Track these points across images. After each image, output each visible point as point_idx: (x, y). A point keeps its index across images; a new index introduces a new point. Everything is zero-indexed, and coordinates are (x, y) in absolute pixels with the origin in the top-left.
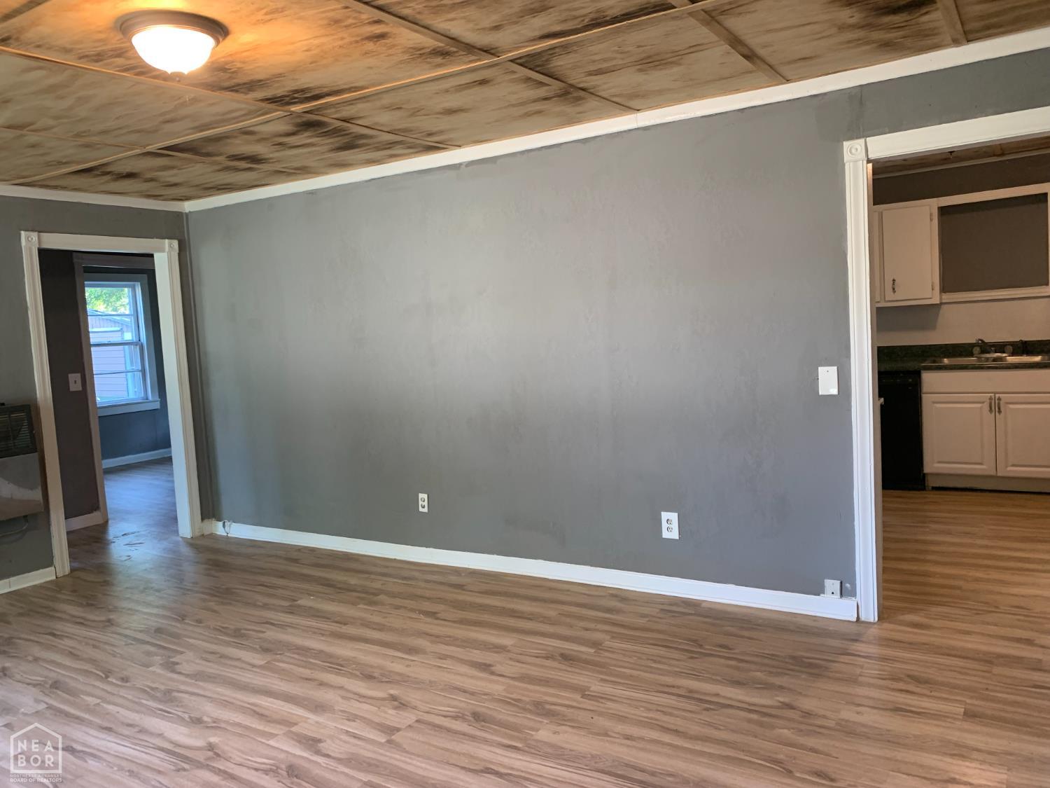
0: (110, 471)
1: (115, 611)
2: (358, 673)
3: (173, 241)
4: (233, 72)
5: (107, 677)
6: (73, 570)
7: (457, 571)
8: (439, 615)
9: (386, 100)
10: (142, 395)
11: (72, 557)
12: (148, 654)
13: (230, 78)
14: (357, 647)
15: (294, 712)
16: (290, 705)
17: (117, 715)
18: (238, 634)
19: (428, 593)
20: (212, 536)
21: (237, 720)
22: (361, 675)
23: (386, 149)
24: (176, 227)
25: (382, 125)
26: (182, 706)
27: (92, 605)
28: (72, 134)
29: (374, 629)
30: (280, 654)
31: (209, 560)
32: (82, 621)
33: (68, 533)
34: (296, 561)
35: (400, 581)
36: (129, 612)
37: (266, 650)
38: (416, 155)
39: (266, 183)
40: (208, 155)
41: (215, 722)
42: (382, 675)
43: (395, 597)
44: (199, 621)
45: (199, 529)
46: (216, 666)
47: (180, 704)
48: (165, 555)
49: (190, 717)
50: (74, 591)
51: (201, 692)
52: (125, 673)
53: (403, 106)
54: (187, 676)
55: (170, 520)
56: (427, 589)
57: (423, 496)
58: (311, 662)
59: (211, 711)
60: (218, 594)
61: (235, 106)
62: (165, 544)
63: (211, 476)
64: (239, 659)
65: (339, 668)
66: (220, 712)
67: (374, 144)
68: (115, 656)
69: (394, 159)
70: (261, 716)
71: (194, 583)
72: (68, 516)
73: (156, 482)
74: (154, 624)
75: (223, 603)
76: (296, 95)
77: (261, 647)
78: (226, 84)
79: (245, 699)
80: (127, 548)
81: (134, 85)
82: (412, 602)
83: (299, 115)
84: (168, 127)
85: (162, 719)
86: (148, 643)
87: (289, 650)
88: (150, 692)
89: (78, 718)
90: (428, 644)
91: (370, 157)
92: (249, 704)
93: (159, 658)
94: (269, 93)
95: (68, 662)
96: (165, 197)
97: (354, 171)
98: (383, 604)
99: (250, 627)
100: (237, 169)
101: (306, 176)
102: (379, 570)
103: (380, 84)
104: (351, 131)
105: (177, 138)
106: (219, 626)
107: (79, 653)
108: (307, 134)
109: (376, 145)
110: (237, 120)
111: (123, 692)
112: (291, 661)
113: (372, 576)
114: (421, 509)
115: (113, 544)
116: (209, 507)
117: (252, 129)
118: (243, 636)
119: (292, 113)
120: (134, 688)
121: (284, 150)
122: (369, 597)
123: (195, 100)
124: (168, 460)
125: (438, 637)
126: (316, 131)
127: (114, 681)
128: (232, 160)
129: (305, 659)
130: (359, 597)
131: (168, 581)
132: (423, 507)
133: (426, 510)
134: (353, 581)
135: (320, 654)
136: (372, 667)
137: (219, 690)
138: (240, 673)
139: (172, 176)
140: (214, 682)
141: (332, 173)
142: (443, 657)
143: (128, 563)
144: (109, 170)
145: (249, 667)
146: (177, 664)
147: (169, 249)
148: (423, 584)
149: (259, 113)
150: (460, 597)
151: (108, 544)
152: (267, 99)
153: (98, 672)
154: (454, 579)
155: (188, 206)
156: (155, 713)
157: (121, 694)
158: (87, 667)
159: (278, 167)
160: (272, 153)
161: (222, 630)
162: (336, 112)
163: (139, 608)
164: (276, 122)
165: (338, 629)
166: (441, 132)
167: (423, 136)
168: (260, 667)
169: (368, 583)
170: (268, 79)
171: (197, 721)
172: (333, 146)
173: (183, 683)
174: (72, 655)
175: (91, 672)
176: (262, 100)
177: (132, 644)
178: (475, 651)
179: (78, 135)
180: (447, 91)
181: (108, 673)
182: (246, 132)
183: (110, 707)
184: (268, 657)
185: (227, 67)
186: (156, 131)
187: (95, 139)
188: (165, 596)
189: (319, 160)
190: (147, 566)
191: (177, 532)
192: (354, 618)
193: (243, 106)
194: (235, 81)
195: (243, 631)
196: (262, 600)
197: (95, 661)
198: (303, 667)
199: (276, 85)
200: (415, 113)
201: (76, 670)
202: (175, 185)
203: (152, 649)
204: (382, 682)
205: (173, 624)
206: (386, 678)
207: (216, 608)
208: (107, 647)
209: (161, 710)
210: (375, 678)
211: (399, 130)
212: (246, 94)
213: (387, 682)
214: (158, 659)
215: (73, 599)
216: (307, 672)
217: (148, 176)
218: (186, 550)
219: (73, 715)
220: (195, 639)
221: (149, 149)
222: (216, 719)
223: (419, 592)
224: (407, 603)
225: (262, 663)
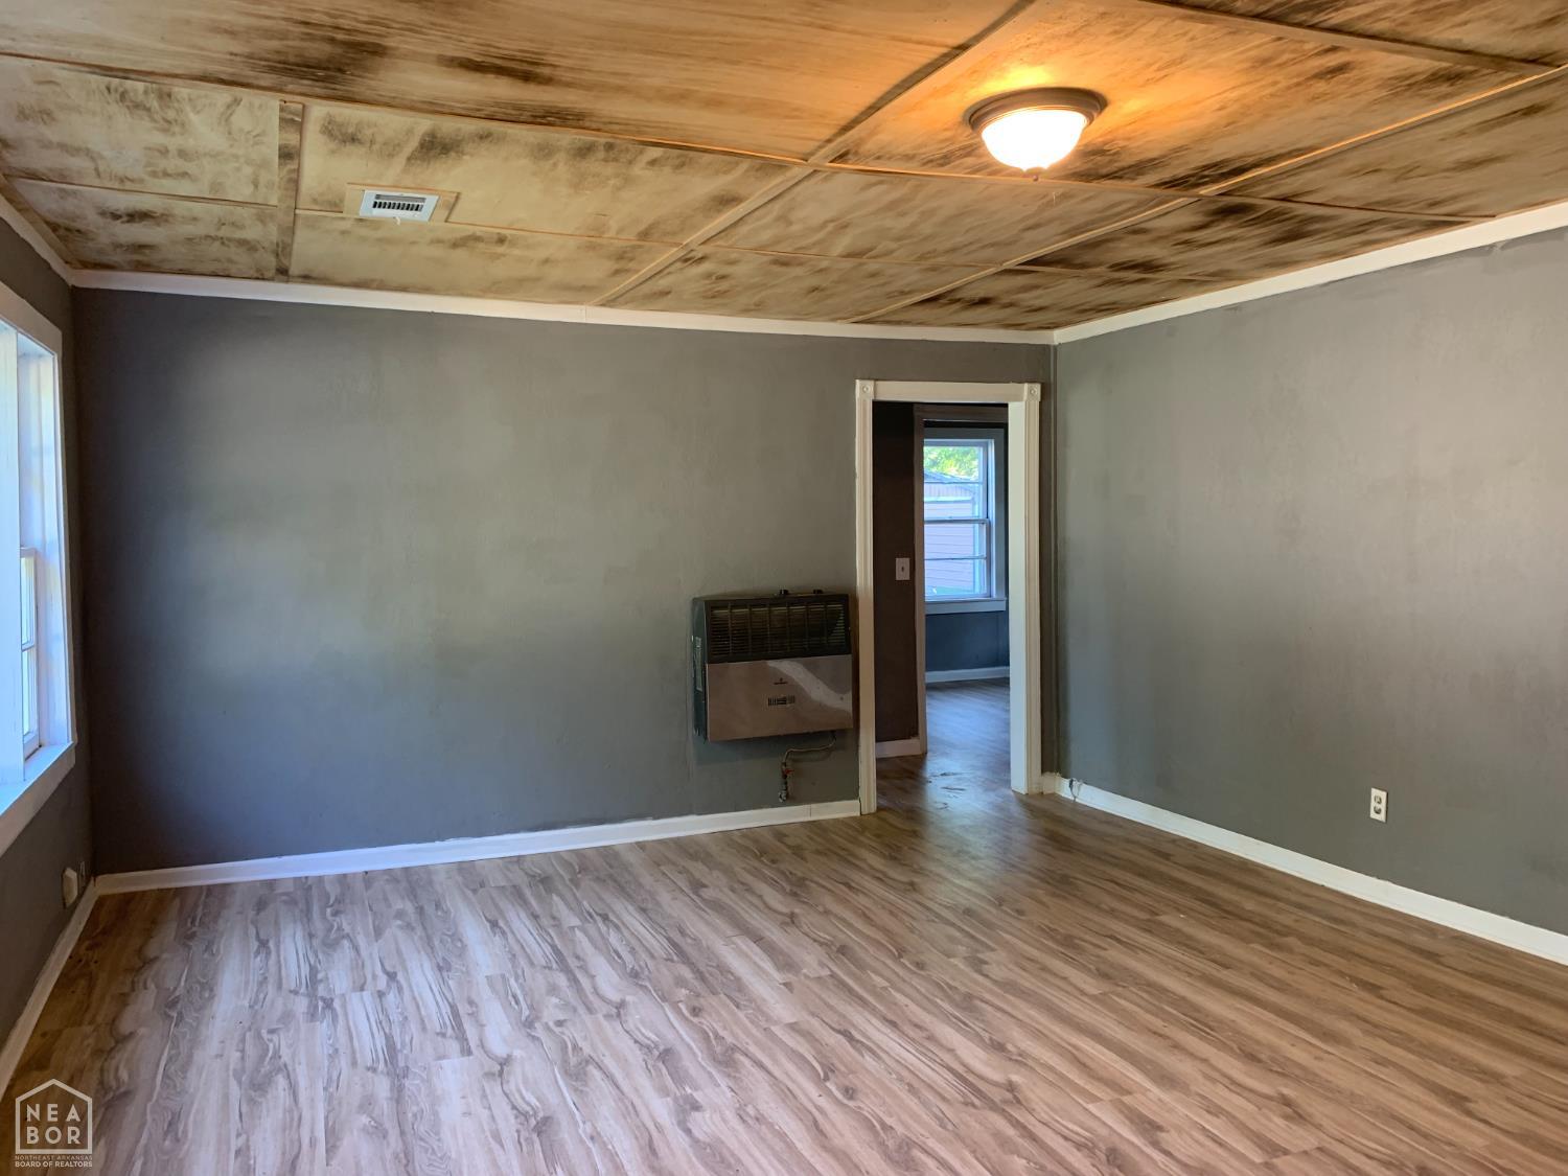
0: (934, 688)
1: (919, 873)
2: (1235, 1047)
3: (1033, 385)
4: (1115, 154)
5: (900, 956)
6: (880, 809)
7: (1431, 929)
8: (1383, 992)
9: (1354, 160)
10: (985, 591)
11: (881, 791)
12: (952, 939)
13: (1110, 162)
14: (1238, 1006)
15: (1128, 1074)
16: (1124, 1063)
17: (905, 1008)
18: (1068, 942)
19: (1371, 953)
20: (1055, 798)
21: (1051, 1063)
22: (1238, 1051)
23: (1358, 233)
24: (1038, 366)
25: (1348, 199)
26: (983, 1021)
27: (895, 859)
28: (915, 256)
29: (1272, 987)
30: (1124, 987)
31: (1046, 830)
32: (881, 876)
33: (879, 760)
34: (1166, 856)
35: (1325, 922)
36: (937, 878)
37: (1103, 976)
38: (1411, 237)
39: (1168, 297)
40: (1083, 266)
41: (1020, 1055)
42: (1273, 1060)
43: (1312, 945)
44: (1020, 912)
45: (1039, 784)
46: (1033, 980)
47: (981, 1018)
48: (990, 812)
49: (991, 1039)
50: (878, 836)
51: (1009, 1009)
52: (923, 958)
53: (1383, 167)
54: (995, 982)
55: (1000, 766)
56: (1370, 945)
57: (1378, 795)
58: (1162, 1009)
59: (1020, 1040)
60: (1051, 881)
61: (1117, 197)
62: (992, 797)
63: (1058, 711)
64: (1065, 979)
65: (1208, 1031)
66: (1029, 1043)
67: (1335, 228)
68: (912, 932)
69: (1370, 248)
70: (1083, 1066)
71: (1019, 857)
72: (878, 739)
73: (992, 711)
74: (964, 902)
75: (1054, 895)
76: (1206, 173)
77: (1098, 970)
78: (1104, 171)
79: (1065, 1036)
80: (946, 792)
81: (987, 187)
82: (1342, 961)
83: (1210, 199)
84: (1030, 236)
85: (957, 1031)
86: (953, 925)
87: (1137, 984)
88: (946, 990)
89: (861, 998)
90: (1360, 1034)
91: (1328, 249)
92: (1070, 1044)
93: (964, 948)
94: (1166, 174)
95: (859, 924)
96: (1030, 325)
97: (1305, 270)
98: (1290, 951)
99: (1087, 937)
100: (1122, 282)
101: (1225, 284)
102: (1294, 897)
103: (1342, 139)
104: (1295, 213)
105: (1042, 248)
106: (1047, 926)
107: (872, 917)
108: (1224, 225)
109: (1339, 230)
110: (1121, 216)
111: (915, 981)
112: (1138, 1001)
113: (1281, 904)
114: (1373, 815)
115: (929, 785)
116: (1053, 755)
117: (1143, 226)
118: (1075, 947)
119: (1201, 198)
120: (928, 979)
121: (1191, 250)
122: (1271, 935)
123: (1065, 196)
124: (1004, 683)
125: (1376, 1026)
126: (1241, 218)
127: (907, 963)
128: (1116, 271)
129: (1157, 1003)
130: (1253, 932)
131: (990, 848)
132: (1378, 812)
133: (1381, 817)
134: (1250, 905)
135: (1180, 1002)
136: (1258, 1042)
137: (1032, 1012)
138: (1065, 999)
139: (1036, 298)
140: (1025, 1000)
141: (1268, 276)
142: (1382, 1062)
143: (943, 814)
144: (958, 297)
145: (1077, 993)
146: (986, 963)
147: (1028, 398)
148: (1362, 935)
149: (1152, 203)
150: (1430, 974)
151: (924, 784)
152: (1165, 183)
153: (891, 948)
154: (1421, 940)
155: (1059, 337)
156: (950, 1020)
157: (913, 983)
158: (879, 936)
159: (1184, 274)
160: (1172, 256)
161: (1050, 933)
162: (1270, 189)
163: (949, 876)
164: (1178, 212)
165: (1214, 972)
166: (1454, 198)
167: (1421, 208)
168: (1094, 998)
169: (1272, 914)
170: (1164, 156)
171: (998, 1047)
172: (1267, 238)
173: (990, 991)
174: (865, 917)
175: (883, 945)
176: (1157, 185)
177: (933, 921)
178: (1442, 1068)
179: (922, 257)
180: (1462, 133)
181: (901, 952)
182: (1136, 231)
183: (899, 996)
184: (1106, 987)
185: (1106, 148)
186: (1015, 242)
187: (941, 260)
188: (982, 867)
189: (1245, 260)
190: (967, 822)
191: (1007, 783)
192: (1241, 962)
193: (1130, 196)
194: (1116, 165)
195: (1077, 941)
196: (1109, 902)
197: (888, 931)
198: (1153, 1014)
199: (1176, 162)
200: (1405, 174)
201: (868, 938)
202: (1040, 309)
203: (957, 934)
204: (1271, 1070)
205: (988, 907)
206: (1279, 1067)
207: (1045, 899)
208: (905, 917)
209: (956, 1018)
210: (1259, 1061)
211: (1378, 203)
212: (1133, 179)
213: (1277, 1072)
214: (962, 949)
215: (874, 844)
216: (1157, 1023)
217: (1006, 300)
218: (1016, 810)
219: (857, 993)
220: (1011, 934)
221: (1007, 265)
222: (1023, 1051)
223: (1357, 948)
224: (1329, 958)
225: (1095, 992)
